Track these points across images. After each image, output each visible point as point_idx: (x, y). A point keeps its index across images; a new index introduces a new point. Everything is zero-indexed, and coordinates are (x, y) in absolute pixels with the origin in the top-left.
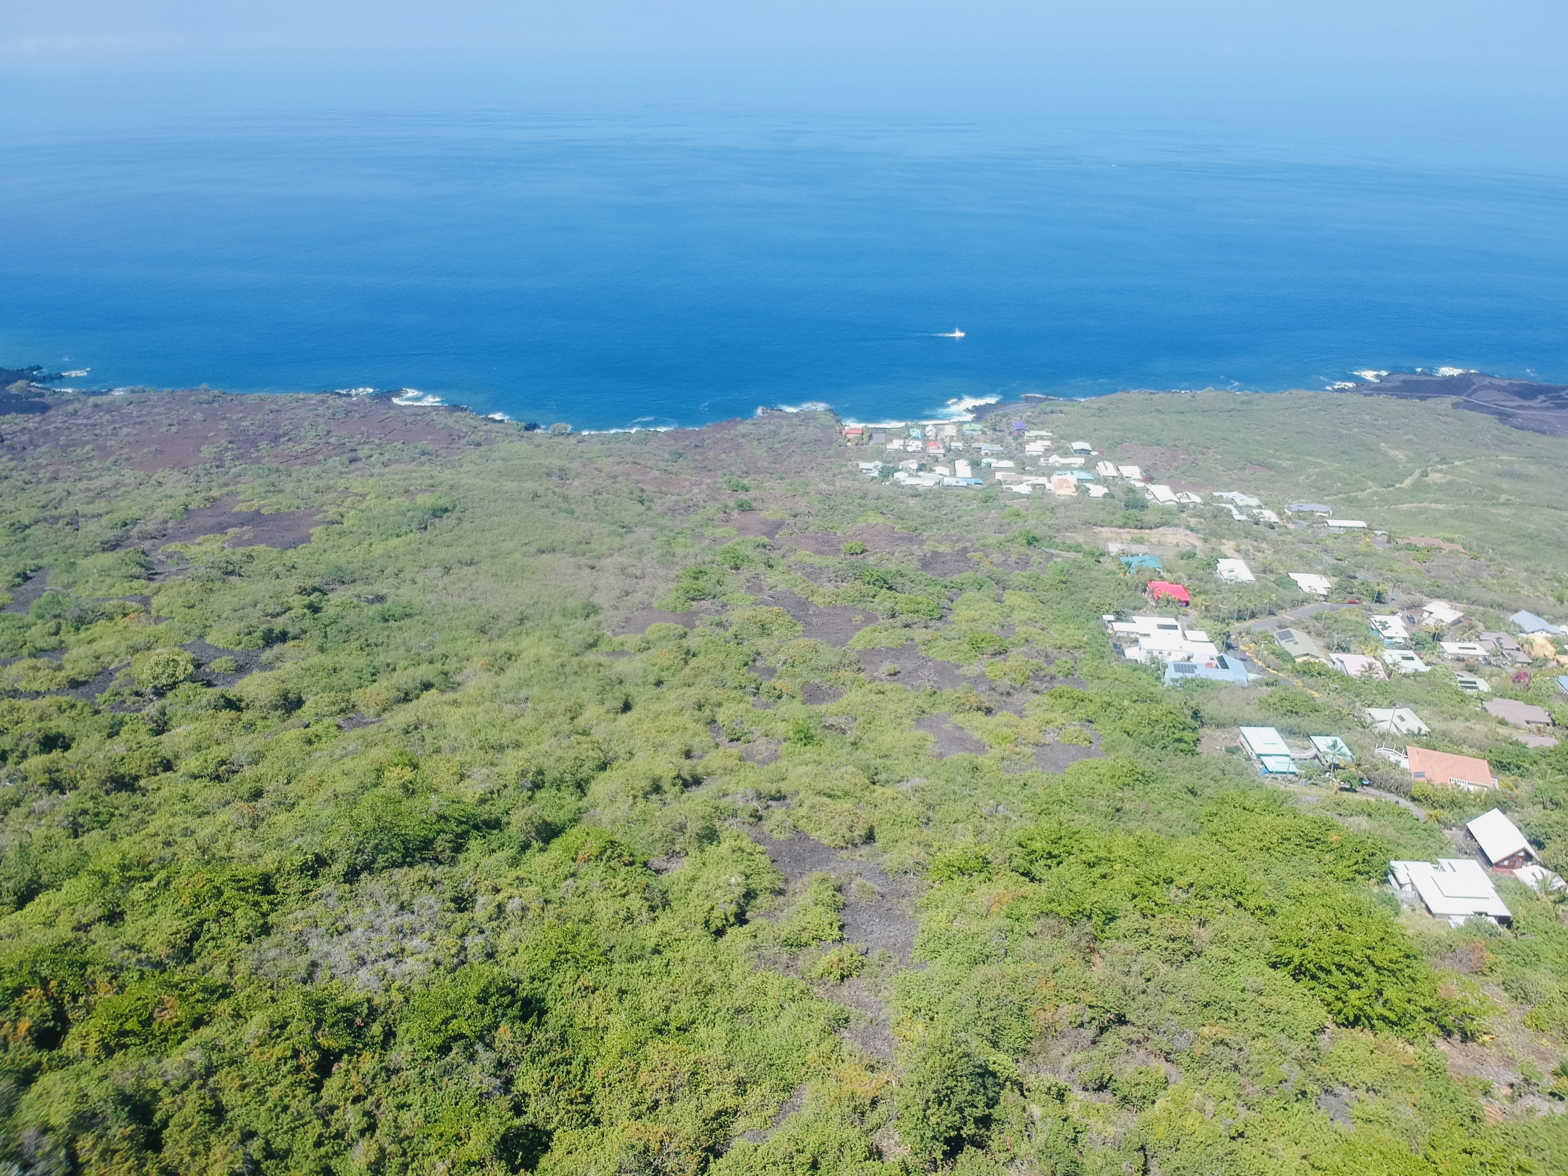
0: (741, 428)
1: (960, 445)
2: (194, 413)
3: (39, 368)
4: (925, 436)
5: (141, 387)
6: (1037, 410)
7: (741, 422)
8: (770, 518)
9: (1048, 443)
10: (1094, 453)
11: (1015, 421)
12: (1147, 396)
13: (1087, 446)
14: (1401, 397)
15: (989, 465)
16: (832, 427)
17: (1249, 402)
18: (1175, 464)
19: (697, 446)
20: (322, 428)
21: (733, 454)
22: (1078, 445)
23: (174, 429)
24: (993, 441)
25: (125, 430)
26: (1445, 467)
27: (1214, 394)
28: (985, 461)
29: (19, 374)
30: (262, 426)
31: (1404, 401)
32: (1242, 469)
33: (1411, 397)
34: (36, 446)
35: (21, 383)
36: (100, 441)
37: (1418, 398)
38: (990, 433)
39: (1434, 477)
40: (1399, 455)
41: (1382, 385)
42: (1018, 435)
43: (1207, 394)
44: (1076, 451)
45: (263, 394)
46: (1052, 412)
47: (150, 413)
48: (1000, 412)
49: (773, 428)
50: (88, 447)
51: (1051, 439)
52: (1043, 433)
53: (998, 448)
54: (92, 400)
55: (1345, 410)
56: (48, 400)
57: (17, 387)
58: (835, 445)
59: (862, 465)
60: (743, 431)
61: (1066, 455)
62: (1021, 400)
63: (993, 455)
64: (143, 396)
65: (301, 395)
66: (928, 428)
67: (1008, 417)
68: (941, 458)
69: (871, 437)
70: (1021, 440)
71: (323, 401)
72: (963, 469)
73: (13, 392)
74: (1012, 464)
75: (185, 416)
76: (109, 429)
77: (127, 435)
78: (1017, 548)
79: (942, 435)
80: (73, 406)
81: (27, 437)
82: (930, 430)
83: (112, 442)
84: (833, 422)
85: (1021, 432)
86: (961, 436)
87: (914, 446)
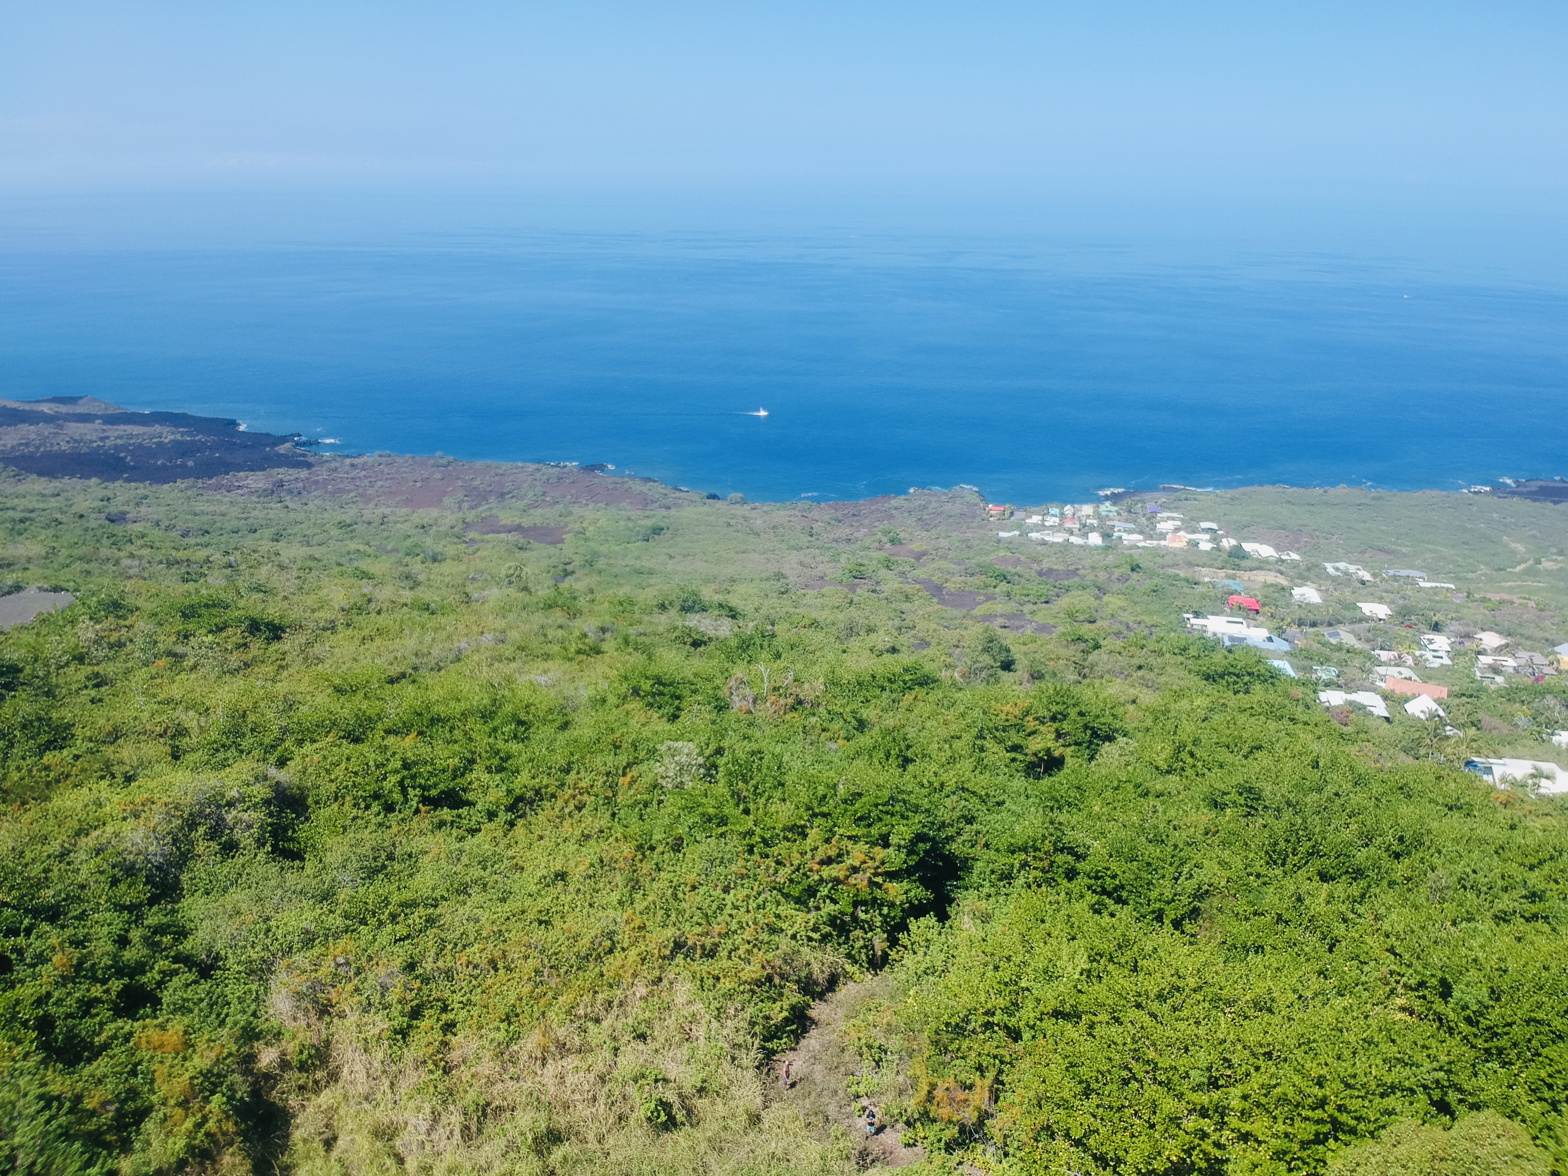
0: (894, 503)
1: (1095, 522)
2: (433, 473)
3: (299, 435)
4: (1063, 514)
5: (388, 452)
6: (1173, 497)
7: (894, 498)
8: (916, 550)
9: (1179, 523)
10: (1220, 532)
11: (1150, 506)
12: (1281, 490)
13: (1214, 526)
14: (1535, 500)
15: (1120, 538)
16: (976, 505)
17: (1380, 498)
18: (1297, 545)
19: (854, 515)
20: (539, 489)
21: (886, 522)
22: (1205, 525)
23: (418, 484)
24: (1126, 521)
25: (380, 483)
26: (1560, 558)
27: (1347, 491)
28: (1116, 534)
29: (284, 439)
30: (490, 485)
31: (1537, 504)
32: (1363, 552)
33: (1545, 501)
34: (309, 492)
35: (288, 445)
36: (361, 490)
37: (1552, 502)
38: (1125, 514)
39: (1547, 565)
40: (1520, 547)
41: (1520, 489)
42: (1152, 518)
43: (1341, 491)
44: (1203, 530)
45: (489, 462)
46: (1186, 499)
47: (397, 472)
48: (1137, 498)
49: (924, 502)
50: (352, 494)
51: (1182, 520)
52: (1175, 515)
53: (1132, 526)
54: (348, 461)
55: (1475, 509)
56: (311, 459)
57: (283, 449)
58: (978, 519)
59: (1002, 534)
60: (896, 505)
61: (1194, 532)
62: (1158, 490)
63: (1125, 531)
64: (390, 460)
65: (520, 464)
66: (1066, 508)
67: (1143, 502)
68: (1076, 531)
69: (1012, 514)
70: (1153, 520)
71: (538, 470)
72: (1095, 539)
73: (282, 452)
74: (1141, 537)
75: (426, 475)
76: (366, 482)
77: (382, 487)
78: (1121, 570)
79: (1079, 514)
80: (333, 465)
81: (300, 485)
82: (1068, 509)
83: (370, 491)
84: (978, 500)
85: (1154, 514)
86: (1098, 515)
87: (1051, 521)
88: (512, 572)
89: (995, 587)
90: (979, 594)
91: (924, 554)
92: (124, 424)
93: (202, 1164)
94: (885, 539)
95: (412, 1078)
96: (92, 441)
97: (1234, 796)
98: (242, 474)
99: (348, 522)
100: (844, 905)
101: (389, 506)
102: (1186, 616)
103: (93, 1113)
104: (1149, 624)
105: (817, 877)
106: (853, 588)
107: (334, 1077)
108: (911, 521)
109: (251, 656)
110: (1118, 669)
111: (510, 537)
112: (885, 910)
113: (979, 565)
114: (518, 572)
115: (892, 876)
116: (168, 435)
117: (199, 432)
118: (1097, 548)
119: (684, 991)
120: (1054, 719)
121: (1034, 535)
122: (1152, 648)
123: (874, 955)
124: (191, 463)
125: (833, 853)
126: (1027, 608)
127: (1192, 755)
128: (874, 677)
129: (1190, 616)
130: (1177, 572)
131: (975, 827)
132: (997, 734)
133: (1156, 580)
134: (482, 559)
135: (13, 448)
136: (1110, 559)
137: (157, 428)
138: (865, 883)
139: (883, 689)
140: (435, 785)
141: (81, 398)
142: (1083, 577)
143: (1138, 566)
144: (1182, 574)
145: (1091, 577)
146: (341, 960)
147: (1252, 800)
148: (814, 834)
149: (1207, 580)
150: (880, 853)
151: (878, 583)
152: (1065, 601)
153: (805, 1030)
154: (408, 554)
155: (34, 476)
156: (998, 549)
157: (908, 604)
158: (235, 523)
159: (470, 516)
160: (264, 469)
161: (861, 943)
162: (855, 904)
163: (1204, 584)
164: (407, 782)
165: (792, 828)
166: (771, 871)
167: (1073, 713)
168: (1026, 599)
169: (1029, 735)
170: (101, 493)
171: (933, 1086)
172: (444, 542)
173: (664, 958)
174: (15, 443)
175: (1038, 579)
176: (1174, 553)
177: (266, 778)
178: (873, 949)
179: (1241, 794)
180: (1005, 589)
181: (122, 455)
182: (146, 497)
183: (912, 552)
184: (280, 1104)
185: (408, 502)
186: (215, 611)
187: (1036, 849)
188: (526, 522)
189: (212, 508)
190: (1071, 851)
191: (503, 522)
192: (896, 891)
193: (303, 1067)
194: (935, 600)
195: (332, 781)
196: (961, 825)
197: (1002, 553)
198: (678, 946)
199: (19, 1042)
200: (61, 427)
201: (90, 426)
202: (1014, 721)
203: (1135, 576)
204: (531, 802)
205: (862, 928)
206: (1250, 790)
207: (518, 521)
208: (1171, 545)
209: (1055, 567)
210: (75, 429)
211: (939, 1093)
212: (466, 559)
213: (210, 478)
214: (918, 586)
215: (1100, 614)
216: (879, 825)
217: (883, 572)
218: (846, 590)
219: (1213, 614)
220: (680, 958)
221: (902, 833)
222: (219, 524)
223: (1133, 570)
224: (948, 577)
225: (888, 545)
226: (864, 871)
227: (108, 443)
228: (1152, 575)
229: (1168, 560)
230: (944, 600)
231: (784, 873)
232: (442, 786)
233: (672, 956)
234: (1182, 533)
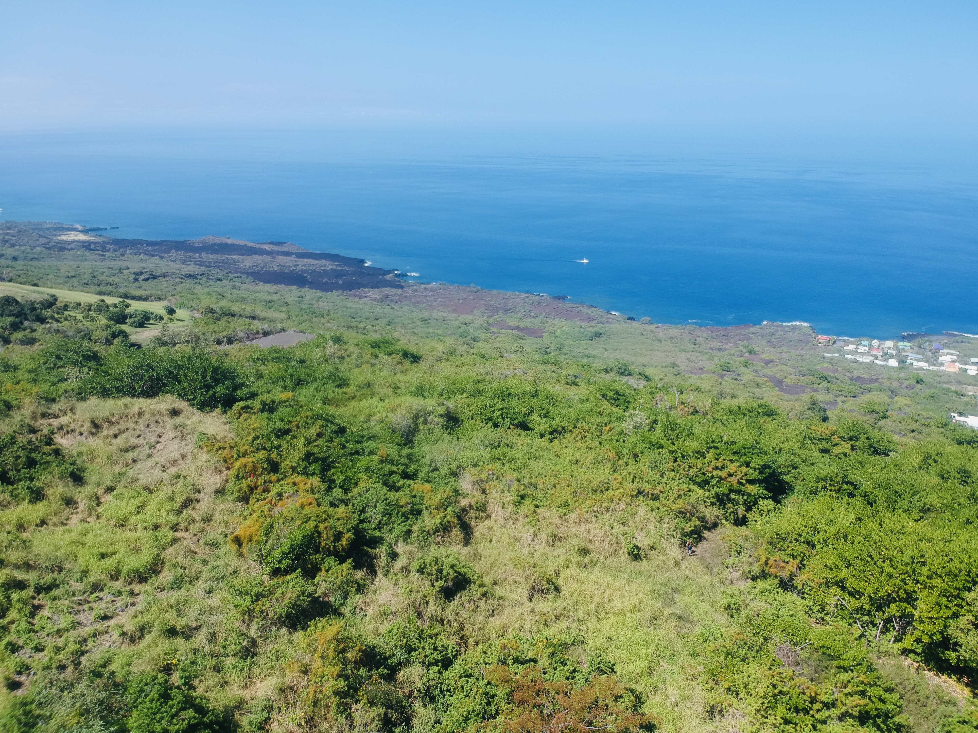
0: (752, 329)
1: (894, 352)
2: (469, 296)
3: (397, 270)
4: (871, 345)
6: (953, 340)
7: (753, 326)
8: (766, 358)
9: (955, 357)
11: (935, 345)
15: (911, 364)
16: (810, 335)
20: (527, 308)
21: (746, 341)
22: (974, 360)
23: (461, 302)
24: (917, 353)
25: (440, 300)
28: (909, 361)
29: (389, 272)
30: (500, 304)
34: (403, 302)
35: (391, 275)
36: (429, 303)
38: (916, 349)
42: (936, 353)
44: (973, 363)
45: (500, 291)
46: (962, 342)
47: (450, 294)
48: (926, 339)
49: (772, 331)
50: (425, 305)
51: (957, 356)
52: (953, 352)
53: (921, 357)
54: (423, 286)
56: (403, 284)
57: (389, 277)
58: (810, 344)
59: (826, 355)
60: (753, 331)
61: (966, 364)
62: (943, 334)
63: (915, 360)
64: (445, 287)
65: (517, 293)
66: (873, 342)
67: (931, 342)
68: (880, 357)
69: (834, 343)
70: (936, 354)
71: (527, 297)
72: (893, 363)
73: (388, 279)
74: (927, 364)
75: (465, 296)
76: (432, 299)
77: (440, 302)
78: (909, 382)
79: (883, 346)
80: (415, 288)
81: (397, 298)
82: (875, 342)
83: (435, 304)
84: (811, 332)
85: (938, 349)
86: (896, 348)
87: (862, 349)
88: (517, 349)
89: (819, 384)
90: (807, 387)
91: (772, 361)
92: (307, 258)
93: (444, 533)
94: (745, 350)
95: (522, 521)
96: (290, 267)
97: (954, 474)
98: (366, 289)
99: (426, 318)
100: (723, 490)
101: (445, 312)
102: (953, 414)
103: (402, 507)
104: (925, 417)
105: (710, 475)
106: (722, 376)
107: (489, 517)
108: (764, 342)
109: (405, 368)
110: (898, 431)
111: (515, 332)
112: (745, 497)
113: (809, 370)
114: (521, 350)
115: (751, 482)
116: (329, 266)
117: (345, 265)
118: (893, 368)
119: (642, 511)
120: (850, 439)
121: (849, 357)
122: (923, 423)
123: (738, 517)
124: (340, 282)
125: (719, 465)
126: (840, 399)
127: (935, 461)
128: (739, 408)
129: (956, 415)
130: (950, 386)
131: (797, 470)
132: (815, 441)
133: (933, 390)
134: (500, 342)
135: (250, 267)
136: (902, 375)
137: (323, 262)
138: (736, 481)
139: (745, 415)
140: (517, 418)
141: (285, 243)
142: (881, 384)
143: (921, 380)
144: (953, 389)
145: (888, 384)
146: (490, 472)
147: (965, 477)
148: (710, 456)
149: (971, 393)
150: (744, 469)
151: (739, 375)
152: (867, 397)
153: (701, 540)
154: (461, 336)
155: (261, 283)
156: (824, 362)
157: (758, 390)
158: (367, 314)
159: (491, 320)
160: (378, 288)
161: (732, 510)
162: (731, 491)
163: (968, 396)
164: (504, 414)
165: (698, 452)
166: (686, 469)
167: (863, 438)
168: (840, 393)
169: (834, 445)
170: (299, 294)
171: (768, 559)
172: (479, 332)
173: (632, 496)
174: (251, 265)
175: (849, 382)
176: (949, 375)
177: (443, 405)
178: (737, 514)
179: (959, 473)
180: (826, 385)
181: (305, 275)
182: (321, 297)
183: (763, 359)
184: (468, 522)
185: (455, 311)
186: (387, 345)
187: (832, 480)
188: (522, 325)
189: (355, 306)
190: (852, 484)
191: (509, 324)
192: (753, 489)
193: (477, 509)
194: (777, 389)
195: (470, 411)
196: (789, 469)
197: (825, 365)
198: (640, 492)
199: (371, 478)
200: (274, 258)
201: (289, 258)
202: (824, 436)
203: (919, 386)
204: (560, 433)
205: (732, 503)
206: (965, 471)
207: (517, 324)
208: (947, 370)
209: (862, 376)
210: (282, 259)
211: (771, 562)
212: (491, 341)
213: (351, 291)
214: (766, 379)
215: (891, 407)
216: (745, 457)
217: (742, 369)
218: (717, 377)
219: (972, 415)
220: (641, 497)
221: (756, 462)
222: (359, 314)
223: (918, 382)
224: (787, 375)
225: (747, 354)
226: (736, 476)
227: (298, 268)
228: (930, 386)
229: (944, 379)
230: (783, 389)
231: (692, 472)
232: (520, 419)
233: (637, 496)
234: (957, 364)
